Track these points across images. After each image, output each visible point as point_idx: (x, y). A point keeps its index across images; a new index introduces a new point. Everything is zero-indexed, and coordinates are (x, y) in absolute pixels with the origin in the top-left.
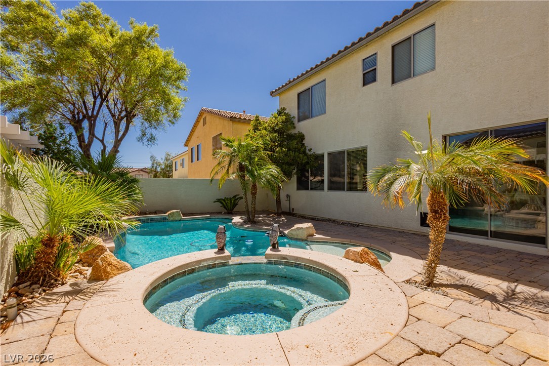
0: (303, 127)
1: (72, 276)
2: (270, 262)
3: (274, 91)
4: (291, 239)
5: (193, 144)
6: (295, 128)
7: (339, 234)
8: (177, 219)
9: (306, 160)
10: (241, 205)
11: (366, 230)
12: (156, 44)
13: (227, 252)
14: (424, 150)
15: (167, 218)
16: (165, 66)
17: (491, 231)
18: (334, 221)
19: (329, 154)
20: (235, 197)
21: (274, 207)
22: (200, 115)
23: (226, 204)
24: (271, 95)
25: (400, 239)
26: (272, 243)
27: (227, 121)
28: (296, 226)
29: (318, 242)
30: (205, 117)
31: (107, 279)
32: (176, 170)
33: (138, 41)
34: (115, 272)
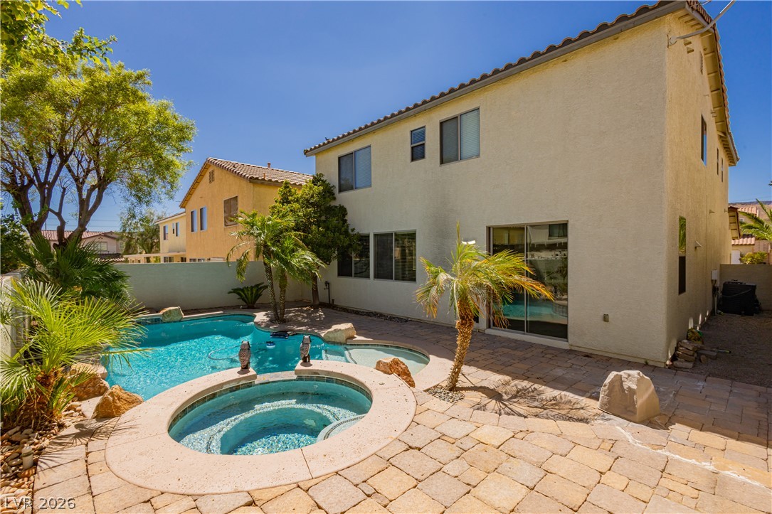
0: (344, 199)
1: (67, 415)
2: (300, 379)
3: (309, 149)
4: (328, 342)
5: (194, 205)
6: (335, 199)
7: (382, 334)
8: (175, 319)
9: (348, 243)
10: (266, 296)
11: (414, 327)
12: (147, 94)
13: (252, 372)
14: (471, 240)
15: (161, 318)
16: (162, 124)
17: (527, 321)
18: (381, 315)
19: (375, 235)
20: (257, 286)
21: (309, 296)
22: (206, 166)
23: (245, 294)
24: (305, 154)
25: (445, 337)
26: (303, 356)
27: (245, 182)
28: (335, 327)
29: (359, 345)
30: (213, 172)
31: (120, 416)
32: (165, 239)
33: (120, 88)
34: (127, 406)
